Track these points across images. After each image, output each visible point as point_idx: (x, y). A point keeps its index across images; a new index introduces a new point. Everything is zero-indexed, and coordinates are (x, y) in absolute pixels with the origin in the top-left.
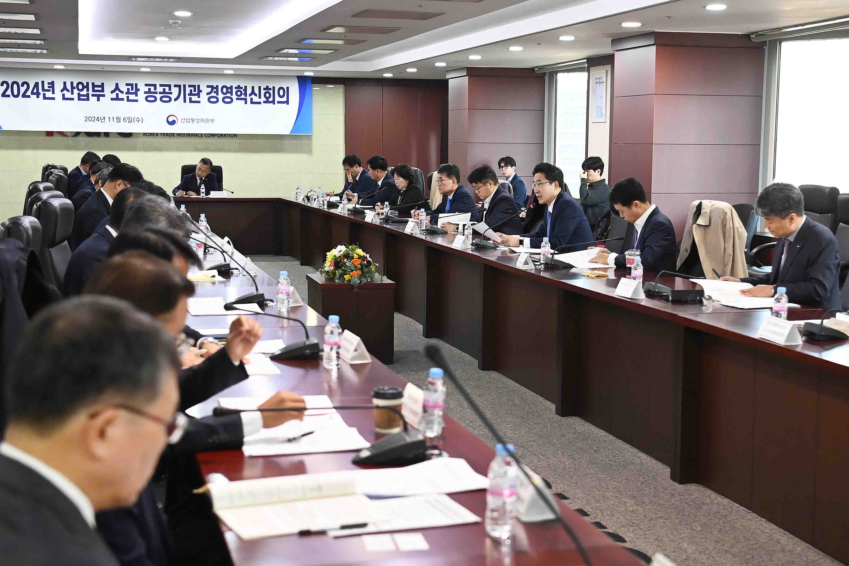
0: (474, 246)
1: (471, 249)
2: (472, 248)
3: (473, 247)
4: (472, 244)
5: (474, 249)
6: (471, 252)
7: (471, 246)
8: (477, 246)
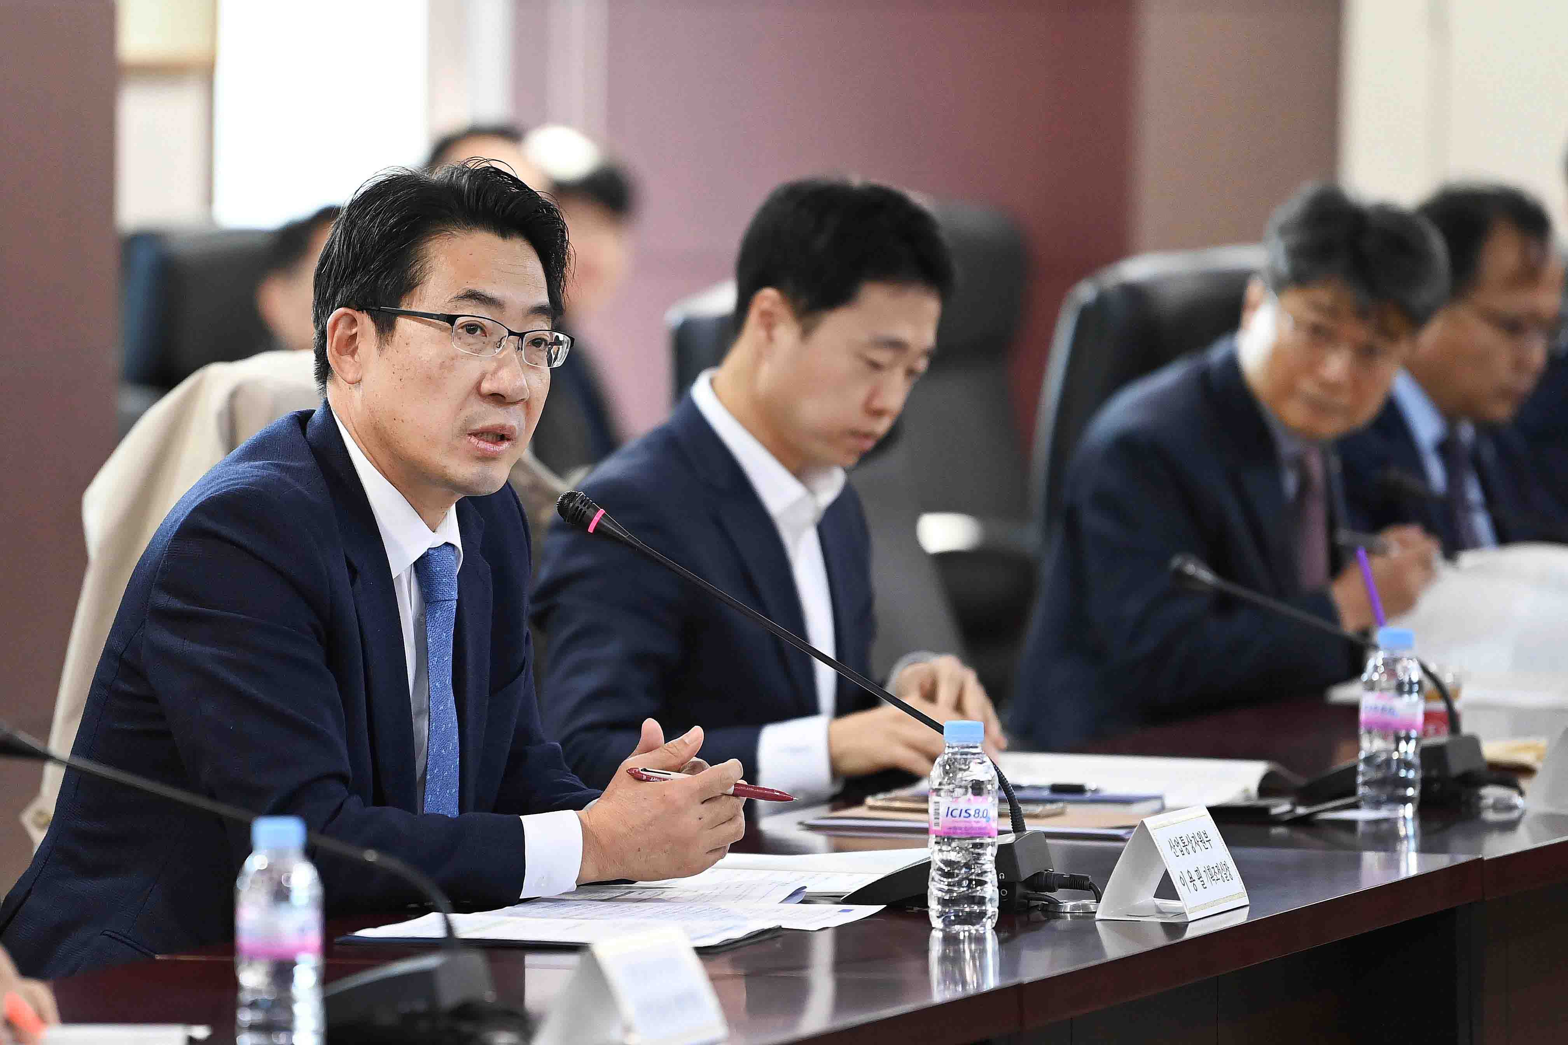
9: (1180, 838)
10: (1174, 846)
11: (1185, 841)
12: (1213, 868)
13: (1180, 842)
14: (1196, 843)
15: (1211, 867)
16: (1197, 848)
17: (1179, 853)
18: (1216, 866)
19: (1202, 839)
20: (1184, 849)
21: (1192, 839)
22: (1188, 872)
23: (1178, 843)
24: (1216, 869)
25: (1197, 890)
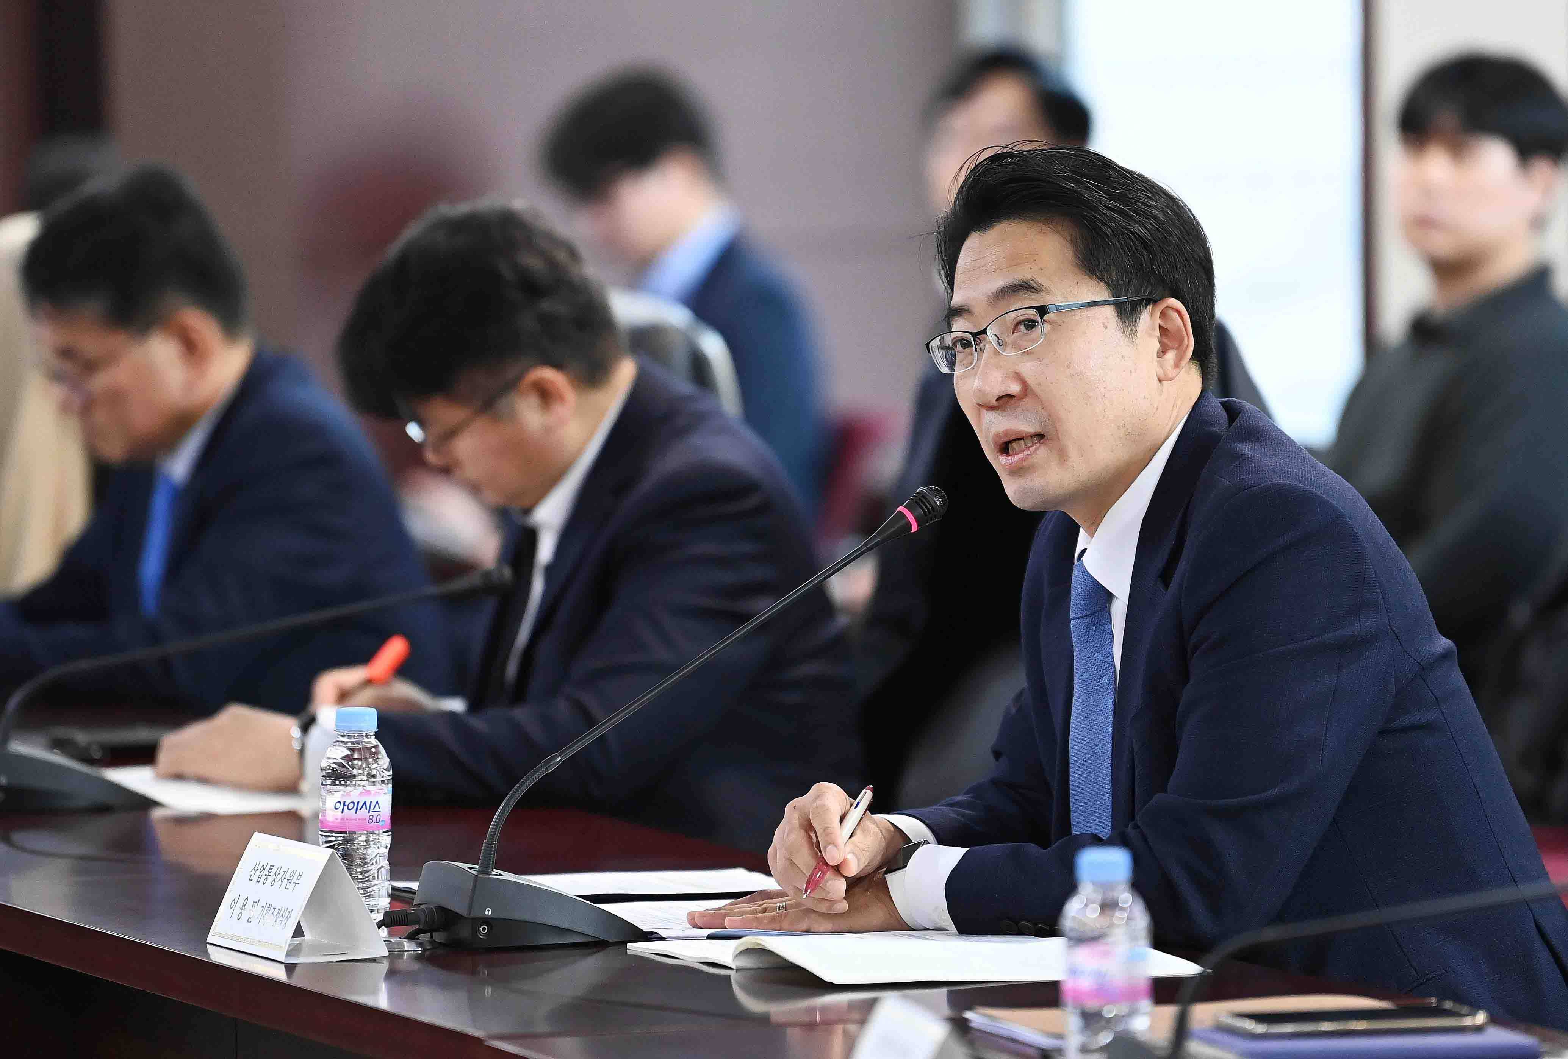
0: (411, 937)
1: (385, 966)
2: (394, 956)
3: (408, 946)
4: (390, 921)
5: (419, 958)
6: (382, 1000)
7: (384, 932)
8: (439, 937)
9: (271, 866)
10: (257, 870)
11: (273, 872)
12: (275, 909)
13: (267, 869)
14: (281, 878)
15: (273, 907)
16: (277, 883)
17: (255, 878)
18: (279, 909)
19: (291, 878)
20: (264, 877)
21: (282, 873)
22: (247, 899)
23: (264, 869)
24: (277, 911)
25: (238, 920)
